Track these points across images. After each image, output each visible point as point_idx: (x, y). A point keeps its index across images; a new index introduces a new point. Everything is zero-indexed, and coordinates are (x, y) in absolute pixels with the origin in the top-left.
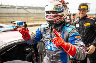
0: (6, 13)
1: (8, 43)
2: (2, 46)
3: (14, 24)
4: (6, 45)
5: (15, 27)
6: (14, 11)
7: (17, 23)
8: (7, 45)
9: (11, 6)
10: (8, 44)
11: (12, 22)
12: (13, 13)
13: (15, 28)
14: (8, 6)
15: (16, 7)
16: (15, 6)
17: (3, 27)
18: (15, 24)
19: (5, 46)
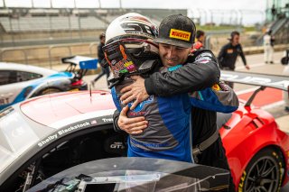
0: (45, 32)
1: (60, 130)
2: (44, 140)
3: (72, 64)
4: (56, 136)
5: (73, 76)
6: (70, 24)
7: (81, 63)
8: (58, 135)
9: (60, 9)
10: (60, 133)
11: (64, 61)
12: (67, 31)
13: (75, 78)
14: (52, 8)
15: (75, 12)
16: (72, 10)
17: (41, 76)
18: (75, 65)
19: (52, 138)
